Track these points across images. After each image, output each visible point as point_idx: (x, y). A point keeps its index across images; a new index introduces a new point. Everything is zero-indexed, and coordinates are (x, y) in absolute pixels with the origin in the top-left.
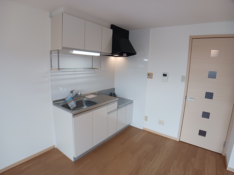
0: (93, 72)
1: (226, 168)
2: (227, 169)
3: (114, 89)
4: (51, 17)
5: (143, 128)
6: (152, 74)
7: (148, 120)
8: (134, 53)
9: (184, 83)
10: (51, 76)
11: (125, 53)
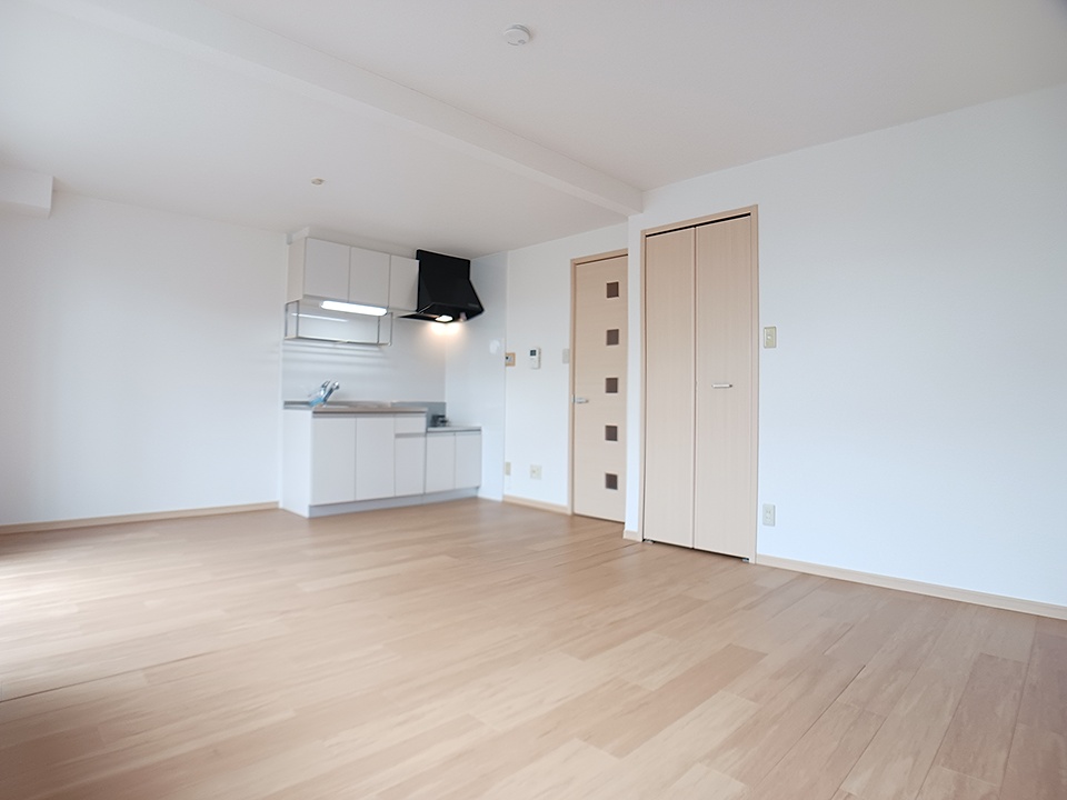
0: (379, 354)
1: (622, 536)
2: (625, 537)
3: (443, 405)
4: (289, 243)
5: (504, 496)
6: (514, 354)
7: (512, 472)
8: (480, 310)
9: (567, 365)
10: (284, 351)
11: (463, 310)
